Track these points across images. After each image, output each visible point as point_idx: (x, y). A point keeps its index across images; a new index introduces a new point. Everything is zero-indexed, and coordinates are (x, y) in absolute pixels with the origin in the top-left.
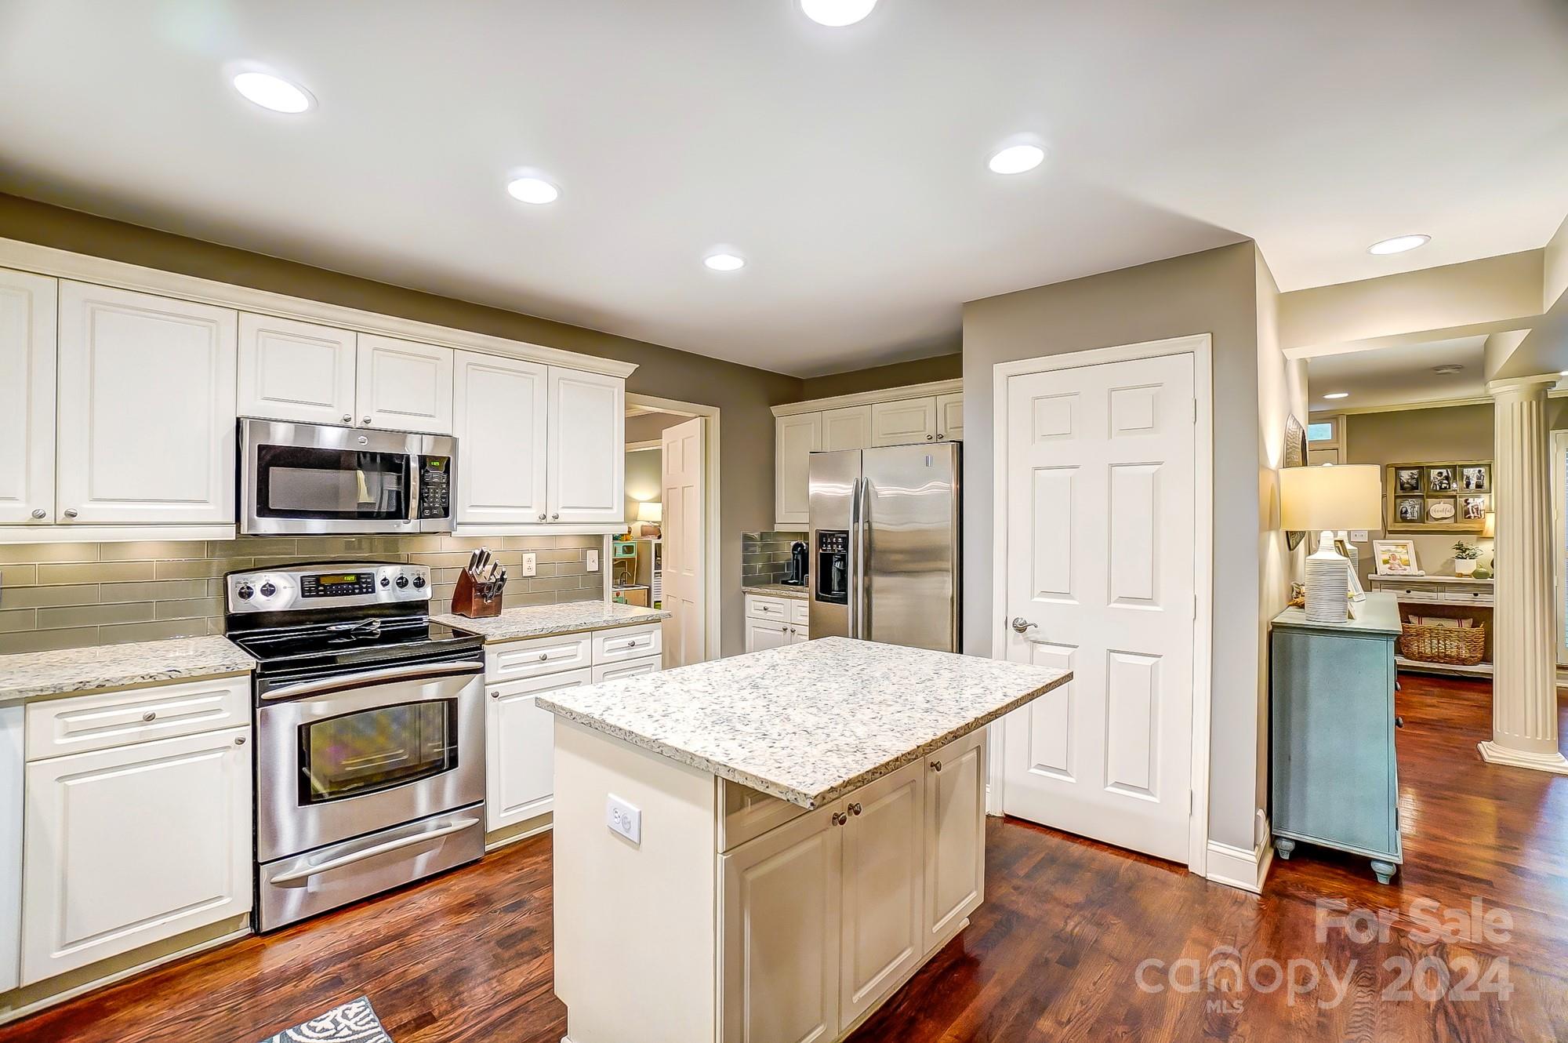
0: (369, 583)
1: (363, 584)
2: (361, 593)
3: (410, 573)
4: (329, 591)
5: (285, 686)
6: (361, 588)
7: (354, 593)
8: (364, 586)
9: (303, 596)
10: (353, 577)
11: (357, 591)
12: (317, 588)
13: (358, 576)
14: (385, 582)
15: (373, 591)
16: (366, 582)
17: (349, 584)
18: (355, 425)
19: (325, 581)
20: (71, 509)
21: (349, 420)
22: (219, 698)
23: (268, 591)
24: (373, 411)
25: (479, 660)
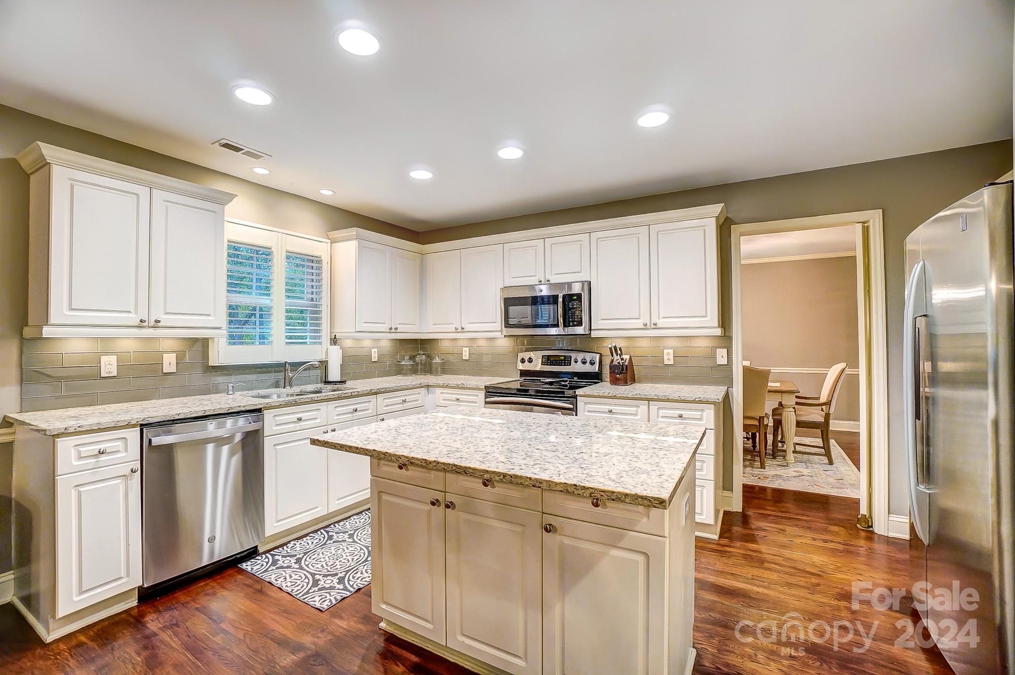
1: (567, 361)
2: (565, 365)
3: (588, 357)
4: (552, 364)
5: (493, 397)
6: (565, 363)
9: (542, 364)
11: (563, 364)
12: (548, 361)
13: (565, 356)
14: (576, 361)
15: (570, 365)
16: (568, 360)
18: (545, 283)
19: (551, 359)
20: (463, 326)
21: (541, 281)
22: (476, 398)
23: (530, 360)
24: (552, 275)
25: (571, 403)
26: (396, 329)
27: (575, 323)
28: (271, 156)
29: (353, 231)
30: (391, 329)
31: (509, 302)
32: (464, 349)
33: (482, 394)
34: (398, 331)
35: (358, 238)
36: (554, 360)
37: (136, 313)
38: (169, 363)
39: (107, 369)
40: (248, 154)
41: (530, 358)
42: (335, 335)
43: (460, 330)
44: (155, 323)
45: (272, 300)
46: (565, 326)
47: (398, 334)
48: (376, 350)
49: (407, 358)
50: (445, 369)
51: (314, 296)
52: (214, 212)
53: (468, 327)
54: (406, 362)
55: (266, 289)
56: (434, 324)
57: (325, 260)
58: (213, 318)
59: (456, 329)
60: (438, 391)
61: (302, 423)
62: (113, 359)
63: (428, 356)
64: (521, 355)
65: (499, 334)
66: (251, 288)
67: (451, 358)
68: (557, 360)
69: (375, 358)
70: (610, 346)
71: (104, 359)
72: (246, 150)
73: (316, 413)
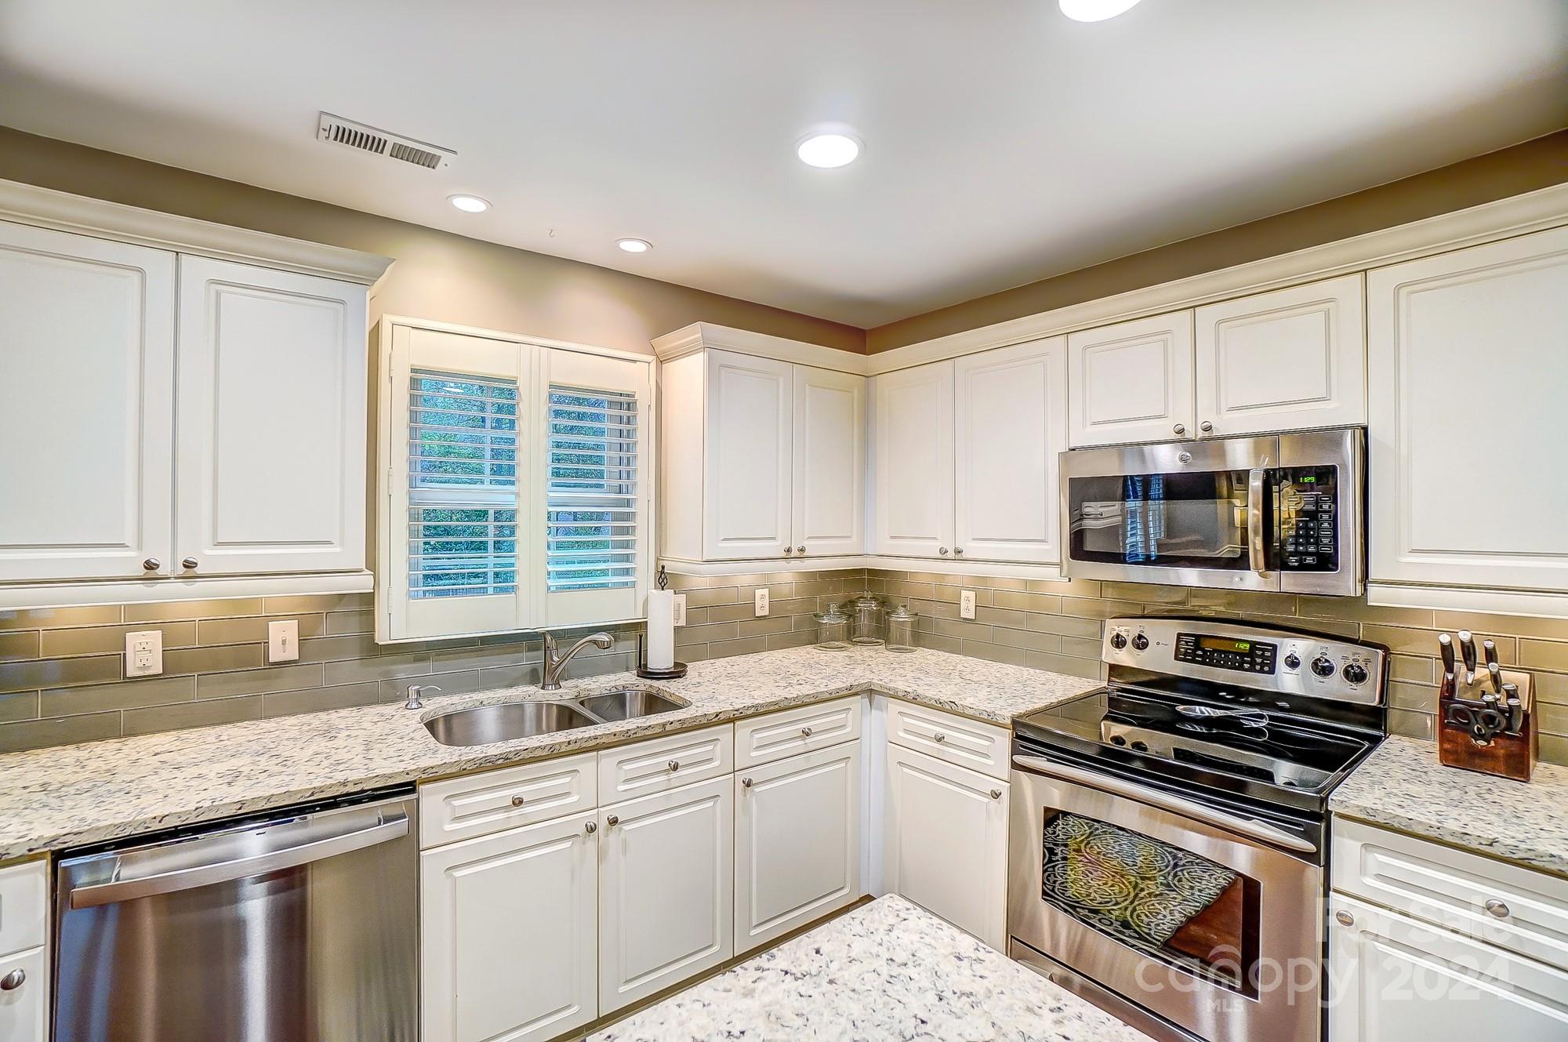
0: (1267, 658)
1: (1259, 658)
2: (1252, 669)
3: (1340, 656)
4: (1208, 659)
5: (1033, 755)
6: (1253, 664)
7: (1241, 668)
8: (1259, 660)
9: (1176, 658)
10: (1248, 646)
11: (1246, 666)
12: (1194, 651)
13: (1253, 644)
14: (1293, 663)
15: (1272, 671)
16: (1263, 656)
17: (1236, 654)
18: (1196, 435)
19: (1208, 646)
20: (960, 546)
21: (1181, 431)
22: (988, 743)
23: (1141, 643)
24: (1218, 411)
25: (1307, 835)
26: (802, 550)
27: (1309, 560)
28: (455, 152)
29: (696, 331)
30: (789, 550)
31: (1082, 491)
32: (964, 593)
33: (1003, 740)
34: (805, 554)
35: (708, 346)
36: (1215, 651)
37: (140, 546)
38: (283, 641)
39: (138, 660)
40: (400, 152)
41: (1140, 637)
42: (663, 567)
43: (951, 554)
44: (185, 569)
45: (517, 495)
46: (1269, 566)
47: (807, 562)
48: (766, 592)
49: (833, 608)
50: (922, 634)
51: (624, 482)
52: (342, 302)
53: (971, 549)
54: (832, 620)
55: (504, 471)
56: (892, 537)
57: (645, 400)
58: (338, 550)
59: (943, 551)
60: (895, 706)
61: (526, 809)
62: (154, 638)
63: (883, 602)
64: (1113, 627)
65: (1056, 571)
66: (480, 472)
67: (935, 612)
68: (1226, 652)
69: (762, 608)
70: (1445, 639)
71: (133, 639)
72: (391, 141)
73: (568, 780)
